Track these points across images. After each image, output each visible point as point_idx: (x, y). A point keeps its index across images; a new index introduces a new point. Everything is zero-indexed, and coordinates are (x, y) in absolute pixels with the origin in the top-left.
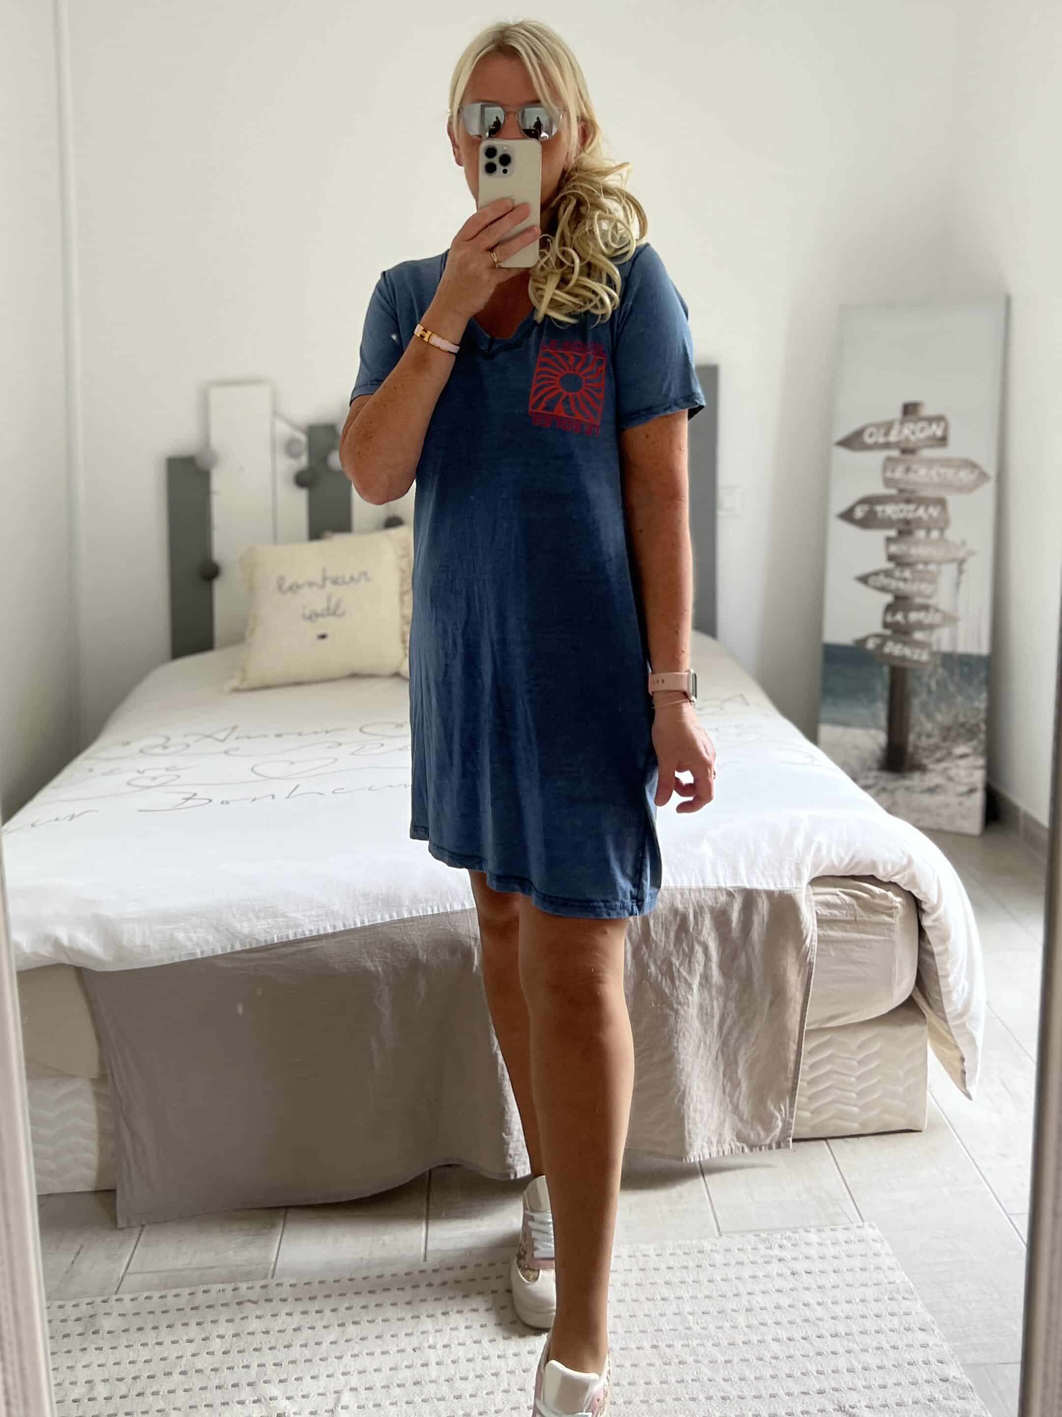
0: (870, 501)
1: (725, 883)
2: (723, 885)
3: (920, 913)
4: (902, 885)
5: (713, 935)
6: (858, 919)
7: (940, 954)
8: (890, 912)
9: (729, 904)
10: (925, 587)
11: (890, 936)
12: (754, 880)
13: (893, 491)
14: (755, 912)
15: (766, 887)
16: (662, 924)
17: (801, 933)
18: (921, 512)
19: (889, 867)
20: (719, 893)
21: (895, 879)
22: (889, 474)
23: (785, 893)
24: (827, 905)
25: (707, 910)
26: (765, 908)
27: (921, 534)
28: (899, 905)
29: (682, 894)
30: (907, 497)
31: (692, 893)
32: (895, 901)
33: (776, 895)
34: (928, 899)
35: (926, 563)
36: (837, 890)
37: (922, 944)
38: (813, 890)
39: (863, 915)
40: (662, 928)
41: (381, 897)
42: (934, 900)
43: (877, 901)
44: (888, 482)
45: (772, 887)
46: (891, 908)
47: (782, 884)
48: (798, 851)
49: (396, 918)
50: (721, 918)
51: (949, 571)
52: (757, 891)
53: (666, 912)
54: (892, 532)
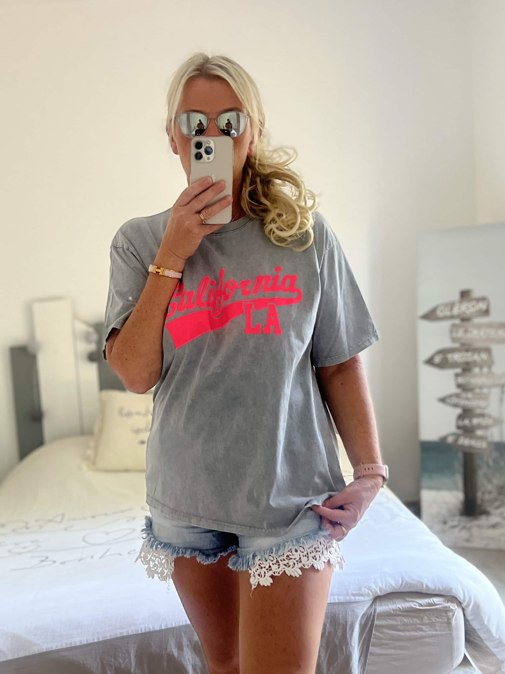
0: (443, 352)
10: (481, 403)
13: (457, 345)
22: (455, 335)
27: (476, 370)
30: (467, 348)
35: (481, 387)
44: (454, 340)
51: (495, 393)
54: (458, 370)
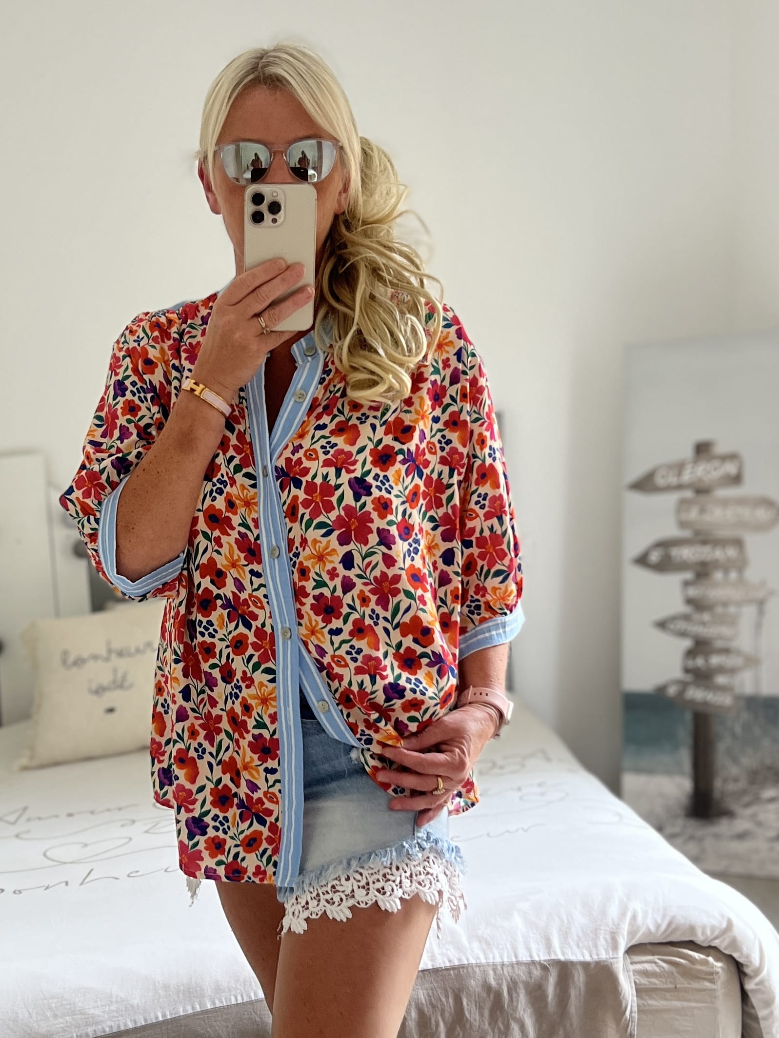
0: (664, 545)
1: (539, 956)
2: (536, 958)
3: (742, 976)
4: (722, 949)
5: (529, 1011)
6: (678, 986)
7: (765, 1019)
8: (711, 977)
9: (544, 978)
10: (725, 630)
11: (712, 1002)
12: (570, 954)
13: (687, 533)
14: (571, 985)
15: (581, 959)
16: (476, 1002)
17: (620, 1003)
18: (718, 554)
19: (708, 932)
20: (532, 967)
21: (715, 943)
22: (683, 516)
23: (602, 963)
24: (645, 973)
25: (521, 986)
26: (581, 979)
27: (718, 576)
28: (720, 970)
29: (495, 970)
30: (702, 538)
31: (505, 969)
32: (716, 966)
33: (592, 966)
34: (751, 962)
35: (726, 604)
36: (655, 958)
37: (746, 1008)
38: (630, 958)
39: (683, 983)
40: (476, 1006)
41: (182, 989)
42: (756, 961)
43: (698, 967)
44: (682, 524)
45: (588, 958)
46: (712, 974)
47: (598, 955)
48: (613, 922)
49: (198, 1009)
50: (536, 993)
51: (748, 614)
52: (572, 963)
53: (479, 989)
54: (689, 575)
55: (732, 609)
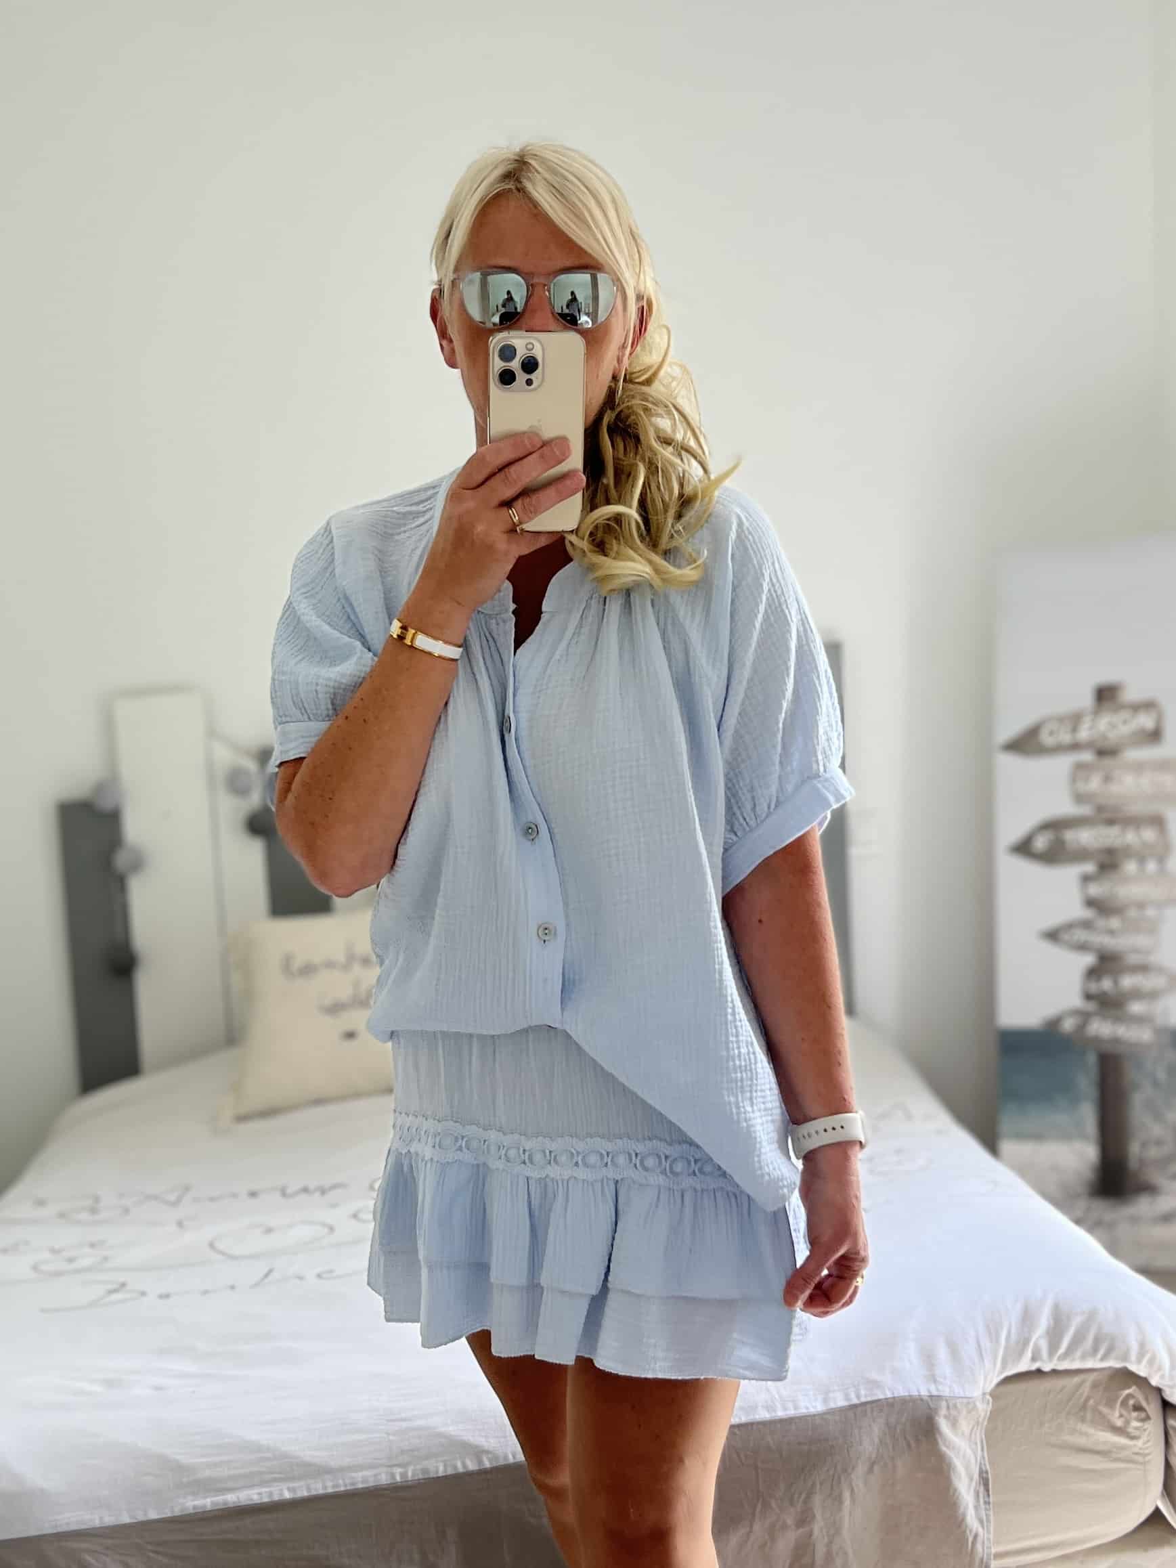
0: (1055, 826)
10: (1141, 941)
18: (1131, 837)
22: (1082, 787)
27: (1131, 867)
30: (1109, 816)
44: (1080, 798)
54: (1089, 868)
55: (1150, 912)
